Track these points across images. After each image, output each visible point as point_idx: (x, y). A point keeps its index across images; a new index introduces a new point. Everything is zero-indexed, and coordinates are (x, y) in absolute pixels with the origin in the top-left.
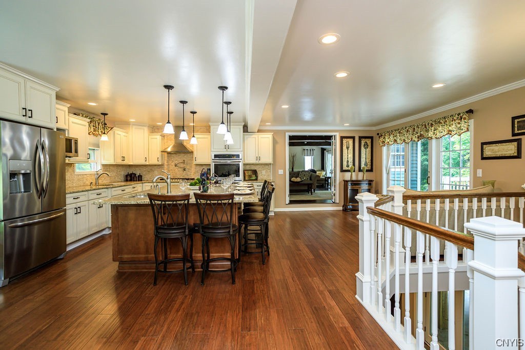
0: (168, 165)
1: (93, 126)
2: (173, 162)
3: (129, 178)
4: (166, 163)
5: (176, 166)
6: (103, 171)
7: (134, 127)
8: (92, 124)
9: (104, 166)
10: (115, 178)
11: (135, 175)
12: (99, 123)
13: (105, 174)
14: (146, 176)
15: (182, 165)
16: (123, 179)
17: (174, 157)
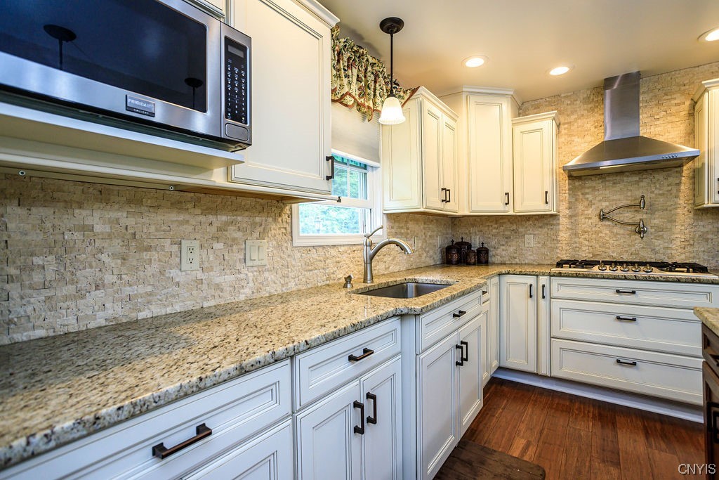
0: (571, 217)
1: (359, 79)
2: (591, 204)
3: (455, 257)
4: (564, 211)
5: (603, 217)
6: (389, 234)
7: (473, 99)
8: (355, 71)
9: (394, 218)
10: (420, 256)
11: (469, 246)
12: (376, 76)
13: (393, 246)
14: (499, 251)
15: (628, 216)
16: (438, 258)
17: (594, 189)
